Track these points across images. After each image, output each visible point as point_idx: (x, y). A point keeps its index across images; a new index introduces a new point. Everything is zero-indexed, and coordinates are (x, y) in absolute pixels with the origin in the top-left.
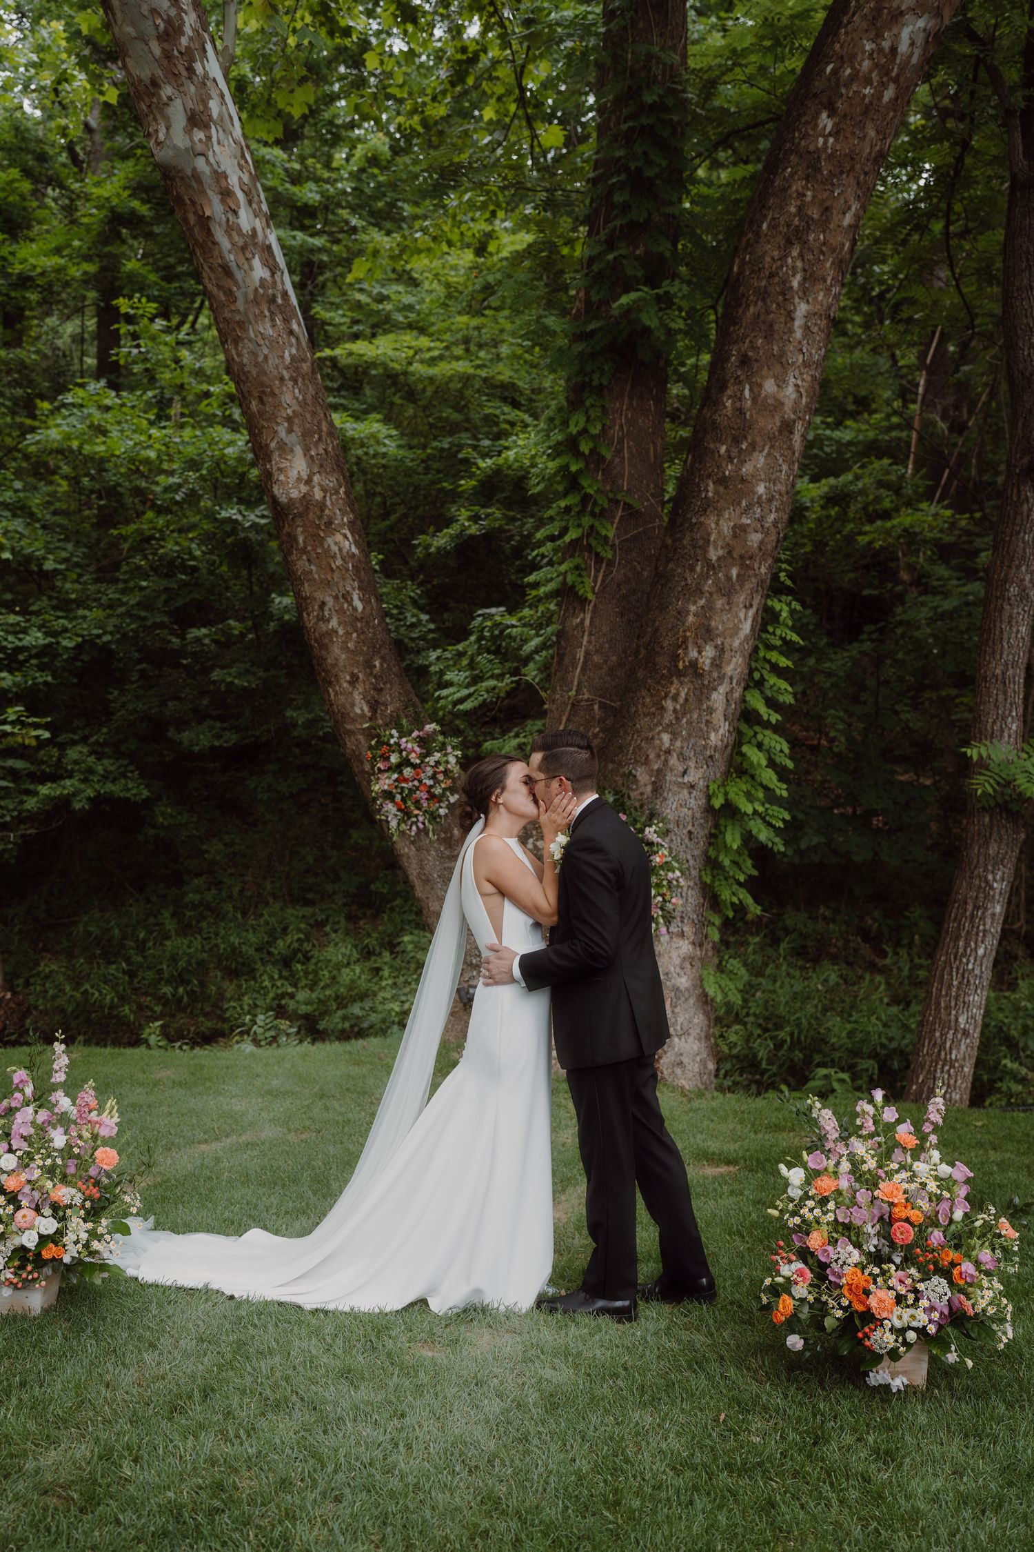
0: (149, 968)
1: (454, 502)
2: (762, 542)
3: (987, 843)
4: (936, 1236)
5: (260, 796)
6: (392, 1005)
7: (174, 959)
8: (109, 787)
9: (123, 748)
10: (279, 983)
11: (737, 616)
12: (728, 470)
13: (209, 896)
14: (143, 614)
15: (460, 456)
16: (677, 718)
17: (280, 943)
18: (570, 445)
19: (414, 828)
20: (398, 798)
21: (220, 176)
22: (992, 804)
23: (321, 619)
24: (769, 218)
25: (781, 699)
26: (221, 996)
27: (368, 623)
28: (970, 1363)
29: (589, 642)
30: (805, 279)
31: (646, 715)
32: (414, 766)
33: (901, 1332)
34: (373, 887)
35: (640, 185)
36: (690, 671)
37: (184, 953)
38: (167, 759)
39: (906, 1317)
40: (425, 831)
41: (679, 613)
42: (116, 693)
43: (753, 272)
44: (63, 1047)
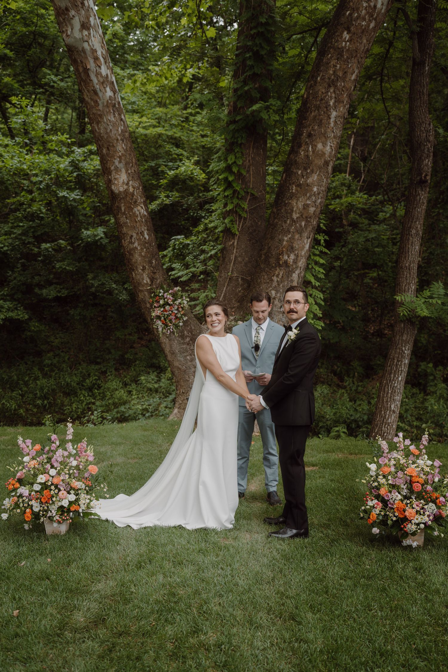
0: (30, 393)
1: (157, 190)
2: (315, 211)
3: (402, 334)
4: (429, 488)
5: (76, 318)
6: (138, 406)
7: (42, 389)
8: (11, 314)
9: (15, 297)
10: (88, 398)
11: (304, 242)
12: (302, 181)
13: (55, 361)
14: (23, 238)
15: (160, 169)
16: (279, 285)
17: (87, 381)
18: (228, 169)
19: (169, 331)
20: (163, 318)
21: (94, 51)
22: (405, 319)
23: (131, 243)
24: (321, 75)
25: (319, 276)
26: (63, 405)
27: (150, 244)
28: (443, 535)
29: (236, 252)
30: (335, 102)
31: (265, 283)
32: (169, 305)
33: (418, 524)
34: (126, 356)
35: (257, 57)
36: (284, 265)
37: (46, 386)
38: (34, 302)
39: (419, 519)
40: (173, 332)
41: (280, 240)
42: (10, 273)
43: (313, 98)
44: (71, 424)
